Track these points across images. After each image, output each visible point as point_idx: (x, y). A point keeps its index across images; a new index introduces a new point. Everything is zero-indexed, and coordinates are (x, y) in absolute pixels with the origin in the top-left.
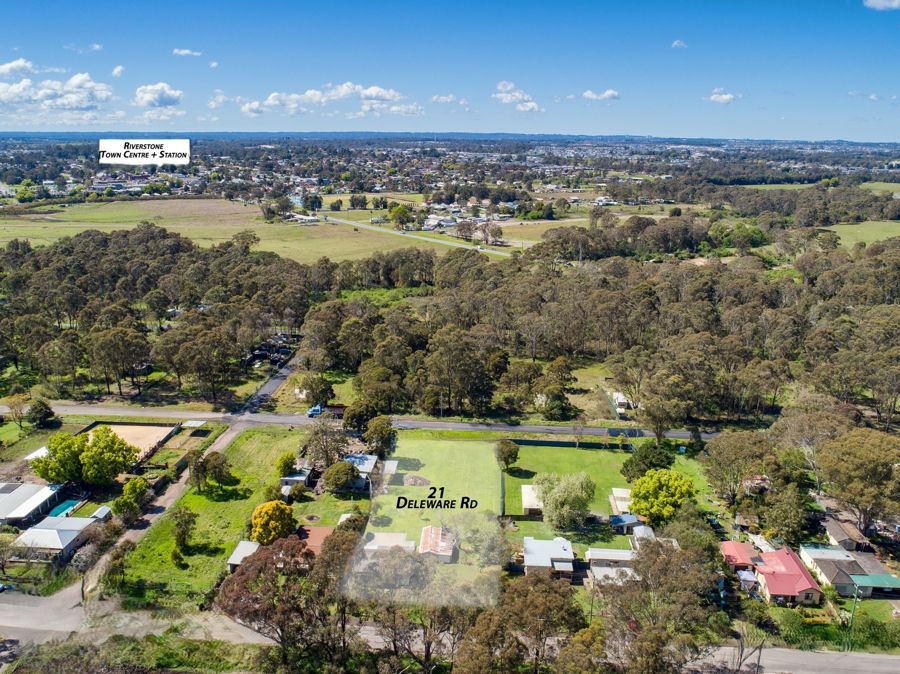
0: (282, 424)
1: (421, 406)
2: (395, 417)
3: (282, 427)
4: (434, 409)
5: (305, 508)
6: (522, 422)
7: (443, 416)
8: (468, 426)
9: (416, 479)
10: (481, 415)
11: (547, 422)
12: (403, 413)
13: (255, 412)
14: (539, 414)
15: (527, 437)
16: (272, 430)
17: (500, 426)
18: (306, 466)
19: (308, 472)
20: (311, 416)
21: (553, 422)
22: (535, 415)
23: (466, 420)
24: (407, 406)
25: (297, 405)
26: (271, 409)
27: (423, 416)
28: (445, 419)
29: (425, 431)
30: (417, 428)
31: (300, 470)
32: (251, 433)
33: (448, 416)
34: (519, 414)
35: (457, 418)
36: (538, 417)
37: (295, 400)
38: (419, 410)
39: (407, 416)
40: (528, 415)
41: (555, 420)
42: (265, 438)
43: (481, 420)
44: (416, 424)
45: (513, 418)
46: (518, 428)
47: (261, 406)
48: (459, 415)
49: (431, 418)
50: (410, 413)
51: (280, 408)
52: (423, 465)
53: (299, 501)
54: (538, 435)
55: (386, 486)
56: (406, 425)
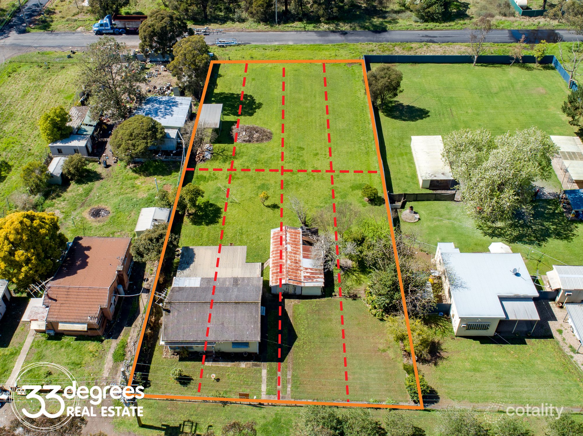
0: (59, 47)
1: (247, 9)
2: (213, 27)
3: (59, 53)
4: (265, 13)
5: (88, 193)
6: (389, 26)
7: (279, 23)
8: (314, 36)
9: (251, 131)
10: (330, 19)
11: (423, 25)
12: (223, 20)
13: (24, 32)
14: (408, 13)
15: (399, 51)
16: (46, 58)
17: (358, 34)
18: (87, 120)
19: (90, 131)
20: (99, 33)
21: (431, 25)
22: (403, 15)
23: (310, 27)
24: (228, 10)
25: (80, 17)
26: (45, 26)
27: (250, 24)
28: (281, 27)
29: (256, 47)
30: (245, 44)
31: (79, 129)
32: (15, 65)
33: (286, 22)
34: (382, 14)
35: (298, 24)
36: (409, 17)
37: (75, 11)
38: (244, 15)
39: (229, 25)
40: (394, 15)
41: (433, 20)
42: (36, 71)
43: (332, 27)
44: (244, 37)
45: (377, 21)
46: (385, 35)
47: (30, 23)
48: (300, 20)
49: (262, 26)
50: (233, 20)
51: (57, 24)
52: (260, 106)
53: (79, 182)
54: (414, 45)
55: (207, 146)
56: (230, 40)
